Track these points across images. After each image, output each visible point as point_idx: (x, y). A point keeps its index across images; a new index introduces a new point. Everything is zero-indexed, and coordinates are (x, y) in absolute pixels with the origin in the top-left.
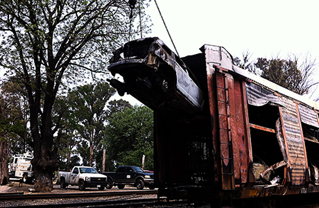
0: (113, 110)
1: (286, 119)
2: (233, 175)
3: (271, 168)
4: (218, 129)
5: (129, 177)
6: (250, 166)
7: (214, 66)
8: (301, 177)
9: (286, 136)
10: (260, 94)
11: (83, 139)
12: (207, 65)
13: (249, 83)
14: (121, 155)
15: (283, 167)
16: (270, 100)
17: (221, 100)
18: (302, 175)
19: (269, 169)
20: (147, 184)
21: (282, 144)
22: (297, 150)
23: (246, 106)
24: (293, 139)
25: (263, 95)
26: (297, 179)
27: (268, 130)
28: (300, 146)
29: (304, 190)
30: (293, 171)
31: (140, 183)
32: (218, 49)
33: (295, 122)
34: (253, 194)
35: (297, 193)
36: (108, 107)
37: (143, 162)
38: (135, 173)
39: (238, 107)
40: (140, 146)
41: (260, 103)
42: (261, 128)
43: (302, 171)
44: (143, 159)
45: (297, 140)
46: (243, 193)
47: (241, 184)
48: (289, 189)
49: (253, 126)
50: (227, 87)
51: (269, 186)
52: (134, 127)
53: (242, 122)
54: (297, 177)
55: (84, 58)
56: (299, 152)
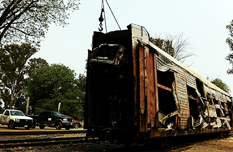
0: (33, 66)
1: (178, 82)
2: (147, 121)
3: (167, 117)
4: (139, 86)
5: (50, 119)
6: (157, 115)
7: (138, 40)
8: (185, 123)
9: (178, 94)
10: (164, 63)
11: (5, 87)
12: (133, 39)
13: (158, 55)
14: (39, 102)
15: (175, 116)
16: (170, 67)
17: (141, 66)
18: (186, 122)
19: (165, 117)
20: (64, 126)
21: (176, 99)
22: (184, 104)
23: (156, 71)
24: (182, 96)
25: (165, 64)
26: (184, 124)
27: (167, 89)
28: (186, 101)
29: (186, 133)
30: (181, 119)
31: (59, 124)
32: (140, 28)
33: (183, 84)
34: (157, 135)
35: (183, 135)
36: (29, 63)
37: (59, 108)
38: (56, 117)
39: (151, 71)
40: (56, 96)
41: (163, 69)
42: (164, 87)
43: (186, 119)
44: (59, 106)
45: (183, 97)
46: (151, 134)
47: (151, 127)
48: (178, 132)
49: (159, 85)
50: (145, 56)
51: (167, 129)
52: (52, 81)
53: (153, 82)
54: (183, 123)
55: (21, 23)
56: (185, 106)
